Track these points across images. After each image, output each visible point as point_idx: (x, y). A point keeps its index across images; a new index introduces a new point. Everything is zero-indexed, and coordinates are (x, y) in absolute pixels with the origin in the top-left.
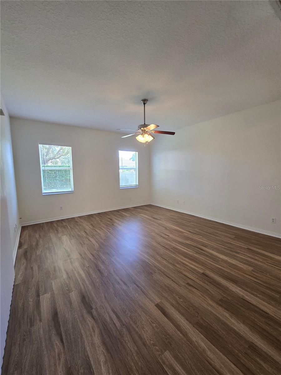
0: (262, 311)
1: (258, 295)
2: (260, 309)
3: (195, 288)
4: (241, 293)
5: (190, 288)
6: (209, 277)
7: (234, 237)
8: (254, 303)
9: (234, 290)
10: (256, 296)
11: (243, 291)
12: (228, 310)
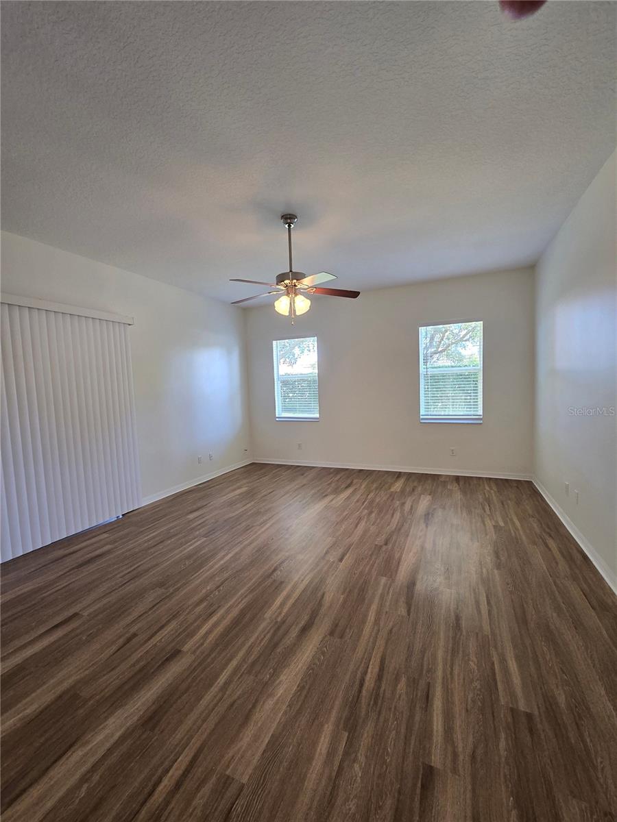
0: (24, 791)
1: (85, 786)
2: (31, 785)
3: (122, 647)
4: (100, 737)
5: (121, 641)
6: (163, 664)
7: (522, 706)
8: (57, 772)
9: (111, 720)
10: (84, 779)
11: (108, 745)
12: (41, 712)
